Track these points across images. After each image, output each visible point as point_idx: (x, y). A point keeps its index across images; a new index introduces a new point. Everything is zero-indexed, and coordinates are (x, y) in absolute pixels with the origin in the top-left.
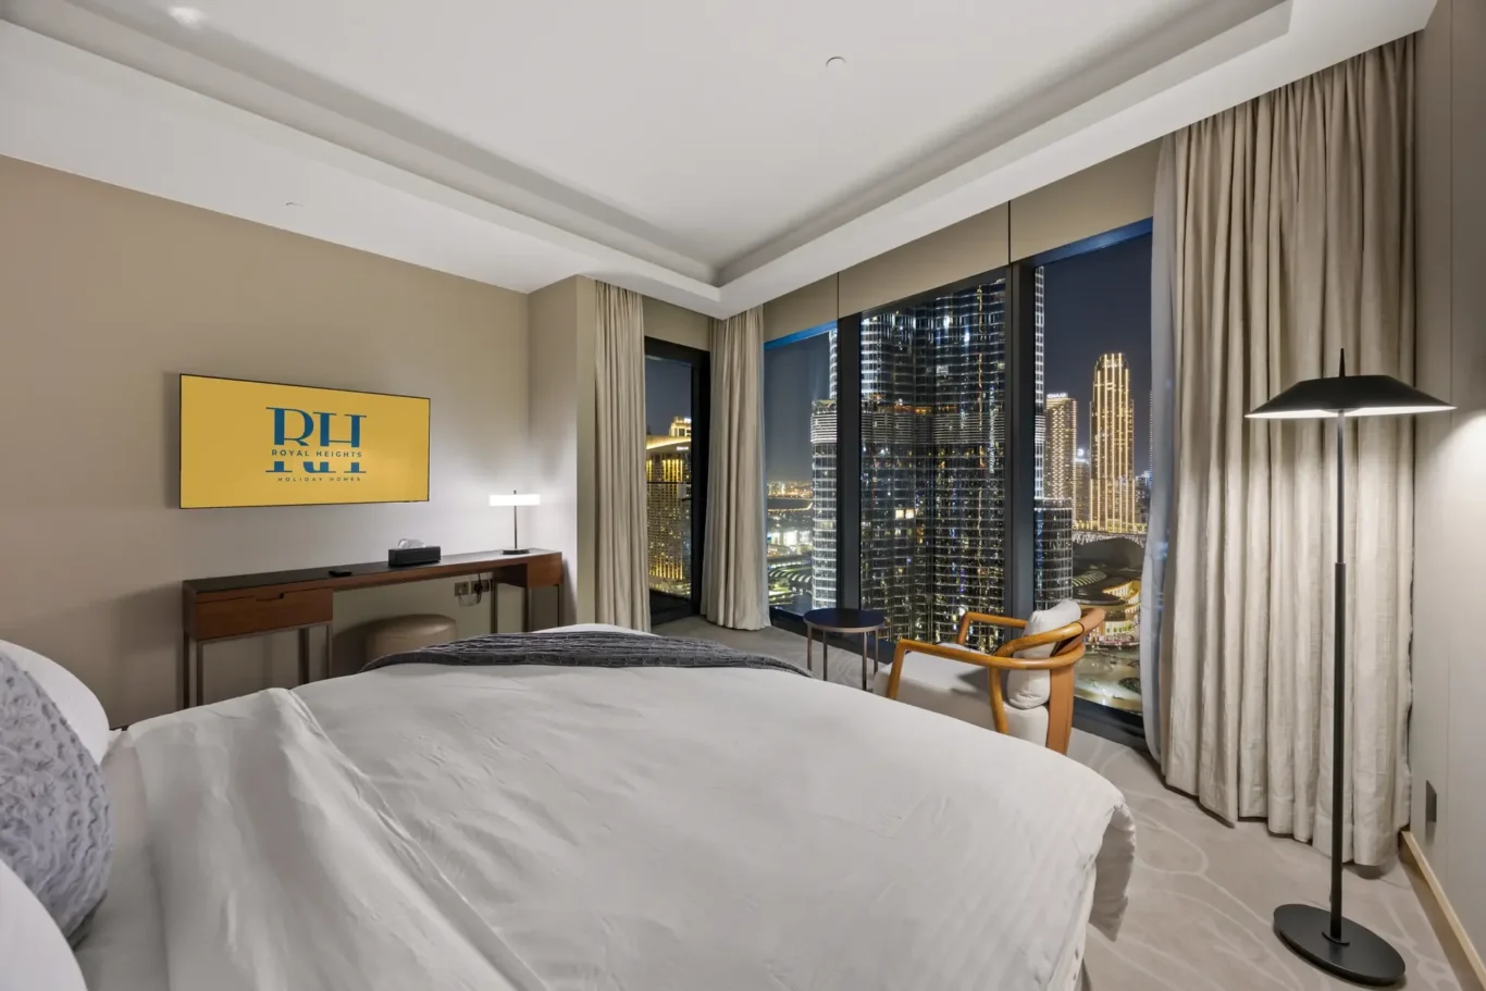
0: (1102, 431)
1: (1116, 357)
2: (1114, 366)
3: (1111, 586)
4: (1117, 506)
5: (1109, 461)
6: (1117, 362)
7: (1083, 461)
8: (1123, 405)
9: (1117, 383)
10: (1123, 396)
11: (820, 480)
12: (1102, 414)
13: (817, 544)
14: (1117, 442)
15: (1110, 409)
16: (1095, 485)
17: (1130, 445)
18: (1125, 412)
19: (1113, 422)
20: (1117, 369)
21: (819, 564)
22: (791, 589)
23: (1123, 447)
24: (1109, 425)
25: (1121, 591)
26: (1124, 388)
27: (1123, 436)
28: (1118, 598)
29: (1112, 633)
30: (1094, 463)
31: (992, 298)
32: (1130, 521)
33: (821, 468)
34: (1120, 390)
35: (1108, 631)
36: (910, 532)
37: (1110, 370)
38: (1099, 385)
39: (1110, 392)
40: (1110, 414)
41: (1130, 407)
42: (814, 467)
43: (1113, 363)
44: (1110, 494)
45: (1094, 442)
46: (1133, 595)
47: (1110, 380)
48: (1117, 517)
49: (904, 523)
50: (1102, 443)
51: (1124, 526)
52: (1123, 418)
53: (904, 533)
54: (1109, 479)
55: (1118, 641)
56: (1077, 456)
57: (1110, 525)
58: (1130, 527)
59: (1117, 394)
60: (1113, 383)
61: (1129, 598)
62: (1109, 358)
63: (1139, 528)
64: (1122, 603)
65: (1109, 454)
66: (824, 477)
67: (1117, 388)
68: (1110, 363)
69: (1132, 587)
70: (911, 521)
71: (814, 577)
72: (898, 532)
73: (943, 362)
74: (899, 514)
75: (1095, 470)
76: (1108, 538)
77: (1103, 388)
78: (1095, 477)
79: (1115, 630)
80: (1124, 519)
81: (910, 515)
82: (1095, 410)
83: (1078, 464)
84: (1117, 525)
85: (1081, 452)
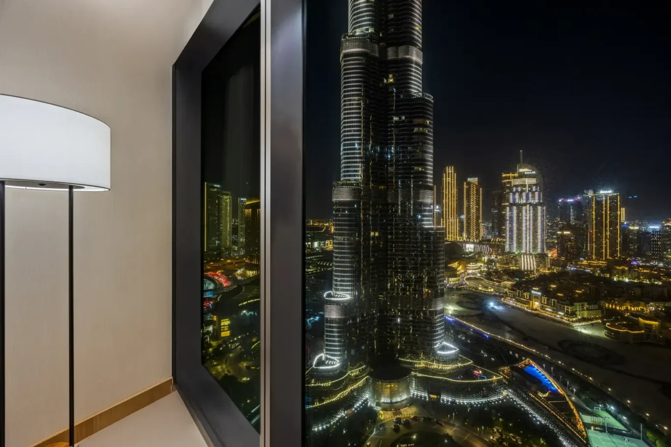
0: (446, 199)
1: (451, 168)
2: (450, 171)
3: (451, 263)
4: (452, 229)
5: (449, 211)
6: (451, 170)
7: (438, 211)
8: (454, 188)
9: (451, 178)
10: (454, 184)
11: (337, 218)
12: (446, 191)
13: (336, 248)
14: (451, 203)
15: (449, 189)
16: (443, 221)
17: (456, 205)
18: (455, 191)
19: (450, 195)
20: (451, 173)
21: (337, 257)
22: (317, 268)
23: (454, 205)
24: (449, 196)
25: (455, 265)
26: (454, 181)
27: (454, 201)
28: (454, 268)
29: (452, 283)
30: (443, 211)
31: (412, 139)
32: (456, 236)
33: (337, 213)
34: (453, 182)
35: (451, 282)
36: (376, 242)
37: (449, 173)
38: (445, 179)
39: (449, 182)
40: (449, 192)
41: (456, 189)
42: (334, 213)
43: (450, 170)
44: (449, 225)
45: (443, 203)
46: (459, 266)
47: (449, 177)
48: (452, 234)
49: (374, 237)
50: (446, 203)
51: (454, 238)
52: (454, 193)
53: (374, 243)
54: (449, 218)
55: (454, 286)
56: (436, 209)
57: (449, 237)
58: (456, 238)
59: (451, 183)
60: (450, 179)
61: (458, 268)
62: (449, 168)
63: (460, 239)
64: (455, 270)
65: (449, 208)
66: (339, 217)
67: (451, 181)
68: (449, 170)
69: (458, 263)
70: (377, 237)
71: (334, 263)
72: (371, 242)
73: (392, 165)
74: (372, 234)
75: (443, 215)
76: (448, 243)
77: (446, 180)
78: (443, 218)
79: (453, 282)
80: (454, 235)
81: (377, 234)
82: (443, 190)
83: (436, 212)
84: (451, 237)
85: (437, 207)
